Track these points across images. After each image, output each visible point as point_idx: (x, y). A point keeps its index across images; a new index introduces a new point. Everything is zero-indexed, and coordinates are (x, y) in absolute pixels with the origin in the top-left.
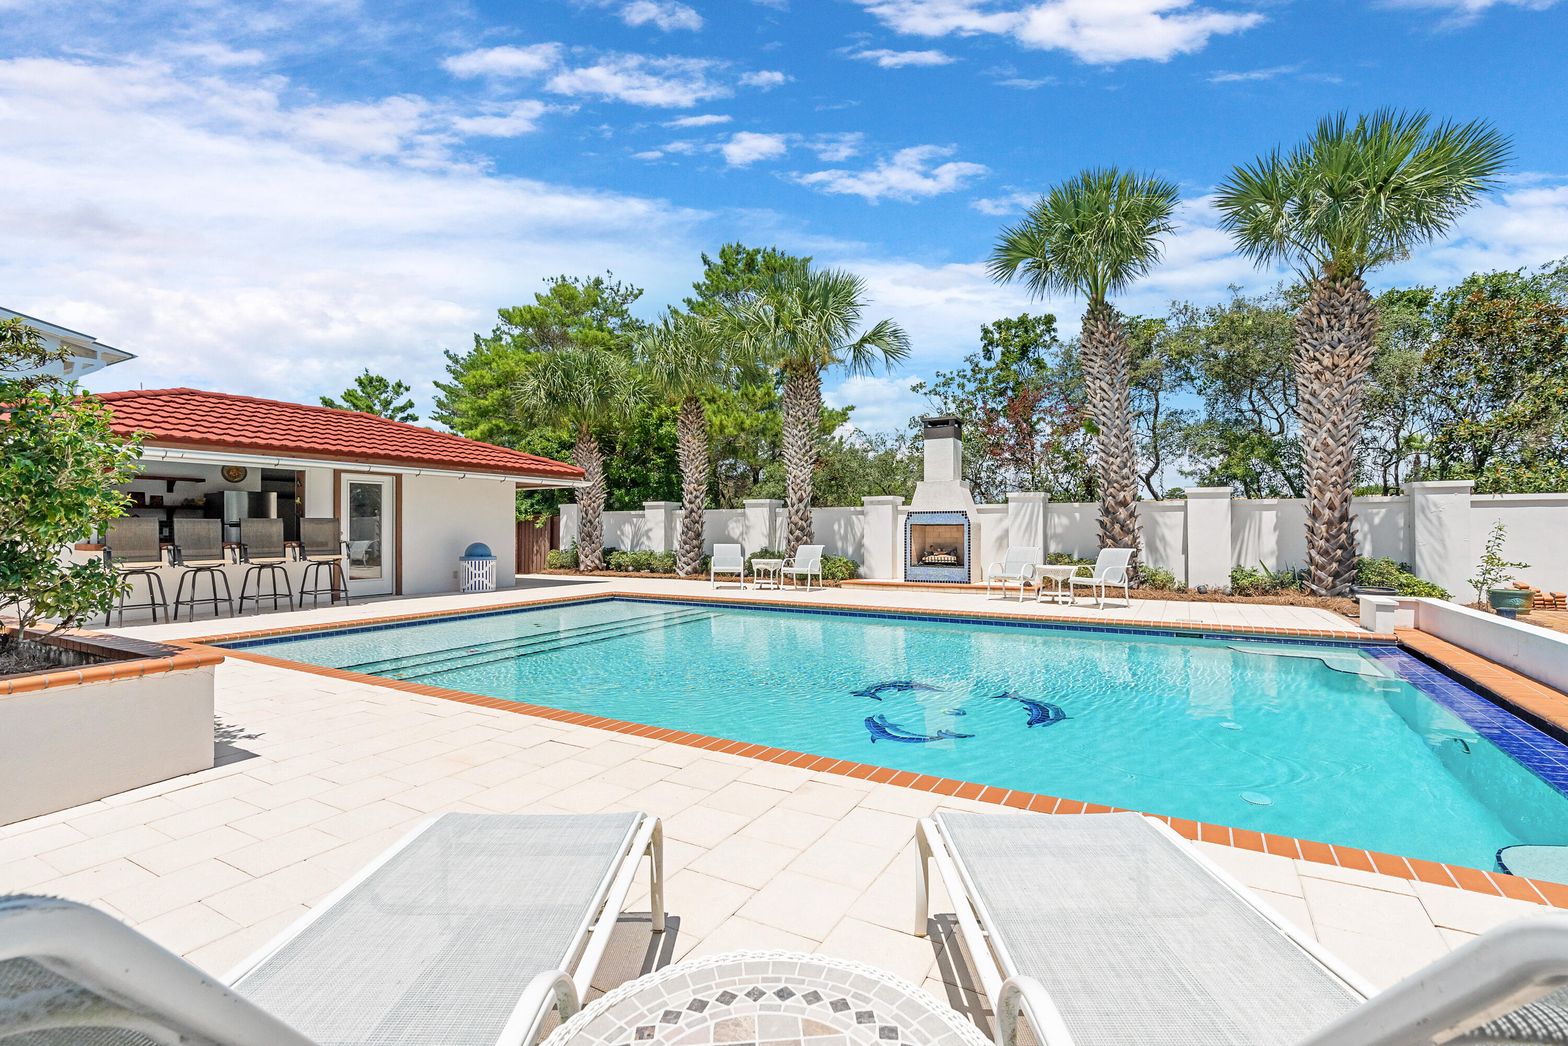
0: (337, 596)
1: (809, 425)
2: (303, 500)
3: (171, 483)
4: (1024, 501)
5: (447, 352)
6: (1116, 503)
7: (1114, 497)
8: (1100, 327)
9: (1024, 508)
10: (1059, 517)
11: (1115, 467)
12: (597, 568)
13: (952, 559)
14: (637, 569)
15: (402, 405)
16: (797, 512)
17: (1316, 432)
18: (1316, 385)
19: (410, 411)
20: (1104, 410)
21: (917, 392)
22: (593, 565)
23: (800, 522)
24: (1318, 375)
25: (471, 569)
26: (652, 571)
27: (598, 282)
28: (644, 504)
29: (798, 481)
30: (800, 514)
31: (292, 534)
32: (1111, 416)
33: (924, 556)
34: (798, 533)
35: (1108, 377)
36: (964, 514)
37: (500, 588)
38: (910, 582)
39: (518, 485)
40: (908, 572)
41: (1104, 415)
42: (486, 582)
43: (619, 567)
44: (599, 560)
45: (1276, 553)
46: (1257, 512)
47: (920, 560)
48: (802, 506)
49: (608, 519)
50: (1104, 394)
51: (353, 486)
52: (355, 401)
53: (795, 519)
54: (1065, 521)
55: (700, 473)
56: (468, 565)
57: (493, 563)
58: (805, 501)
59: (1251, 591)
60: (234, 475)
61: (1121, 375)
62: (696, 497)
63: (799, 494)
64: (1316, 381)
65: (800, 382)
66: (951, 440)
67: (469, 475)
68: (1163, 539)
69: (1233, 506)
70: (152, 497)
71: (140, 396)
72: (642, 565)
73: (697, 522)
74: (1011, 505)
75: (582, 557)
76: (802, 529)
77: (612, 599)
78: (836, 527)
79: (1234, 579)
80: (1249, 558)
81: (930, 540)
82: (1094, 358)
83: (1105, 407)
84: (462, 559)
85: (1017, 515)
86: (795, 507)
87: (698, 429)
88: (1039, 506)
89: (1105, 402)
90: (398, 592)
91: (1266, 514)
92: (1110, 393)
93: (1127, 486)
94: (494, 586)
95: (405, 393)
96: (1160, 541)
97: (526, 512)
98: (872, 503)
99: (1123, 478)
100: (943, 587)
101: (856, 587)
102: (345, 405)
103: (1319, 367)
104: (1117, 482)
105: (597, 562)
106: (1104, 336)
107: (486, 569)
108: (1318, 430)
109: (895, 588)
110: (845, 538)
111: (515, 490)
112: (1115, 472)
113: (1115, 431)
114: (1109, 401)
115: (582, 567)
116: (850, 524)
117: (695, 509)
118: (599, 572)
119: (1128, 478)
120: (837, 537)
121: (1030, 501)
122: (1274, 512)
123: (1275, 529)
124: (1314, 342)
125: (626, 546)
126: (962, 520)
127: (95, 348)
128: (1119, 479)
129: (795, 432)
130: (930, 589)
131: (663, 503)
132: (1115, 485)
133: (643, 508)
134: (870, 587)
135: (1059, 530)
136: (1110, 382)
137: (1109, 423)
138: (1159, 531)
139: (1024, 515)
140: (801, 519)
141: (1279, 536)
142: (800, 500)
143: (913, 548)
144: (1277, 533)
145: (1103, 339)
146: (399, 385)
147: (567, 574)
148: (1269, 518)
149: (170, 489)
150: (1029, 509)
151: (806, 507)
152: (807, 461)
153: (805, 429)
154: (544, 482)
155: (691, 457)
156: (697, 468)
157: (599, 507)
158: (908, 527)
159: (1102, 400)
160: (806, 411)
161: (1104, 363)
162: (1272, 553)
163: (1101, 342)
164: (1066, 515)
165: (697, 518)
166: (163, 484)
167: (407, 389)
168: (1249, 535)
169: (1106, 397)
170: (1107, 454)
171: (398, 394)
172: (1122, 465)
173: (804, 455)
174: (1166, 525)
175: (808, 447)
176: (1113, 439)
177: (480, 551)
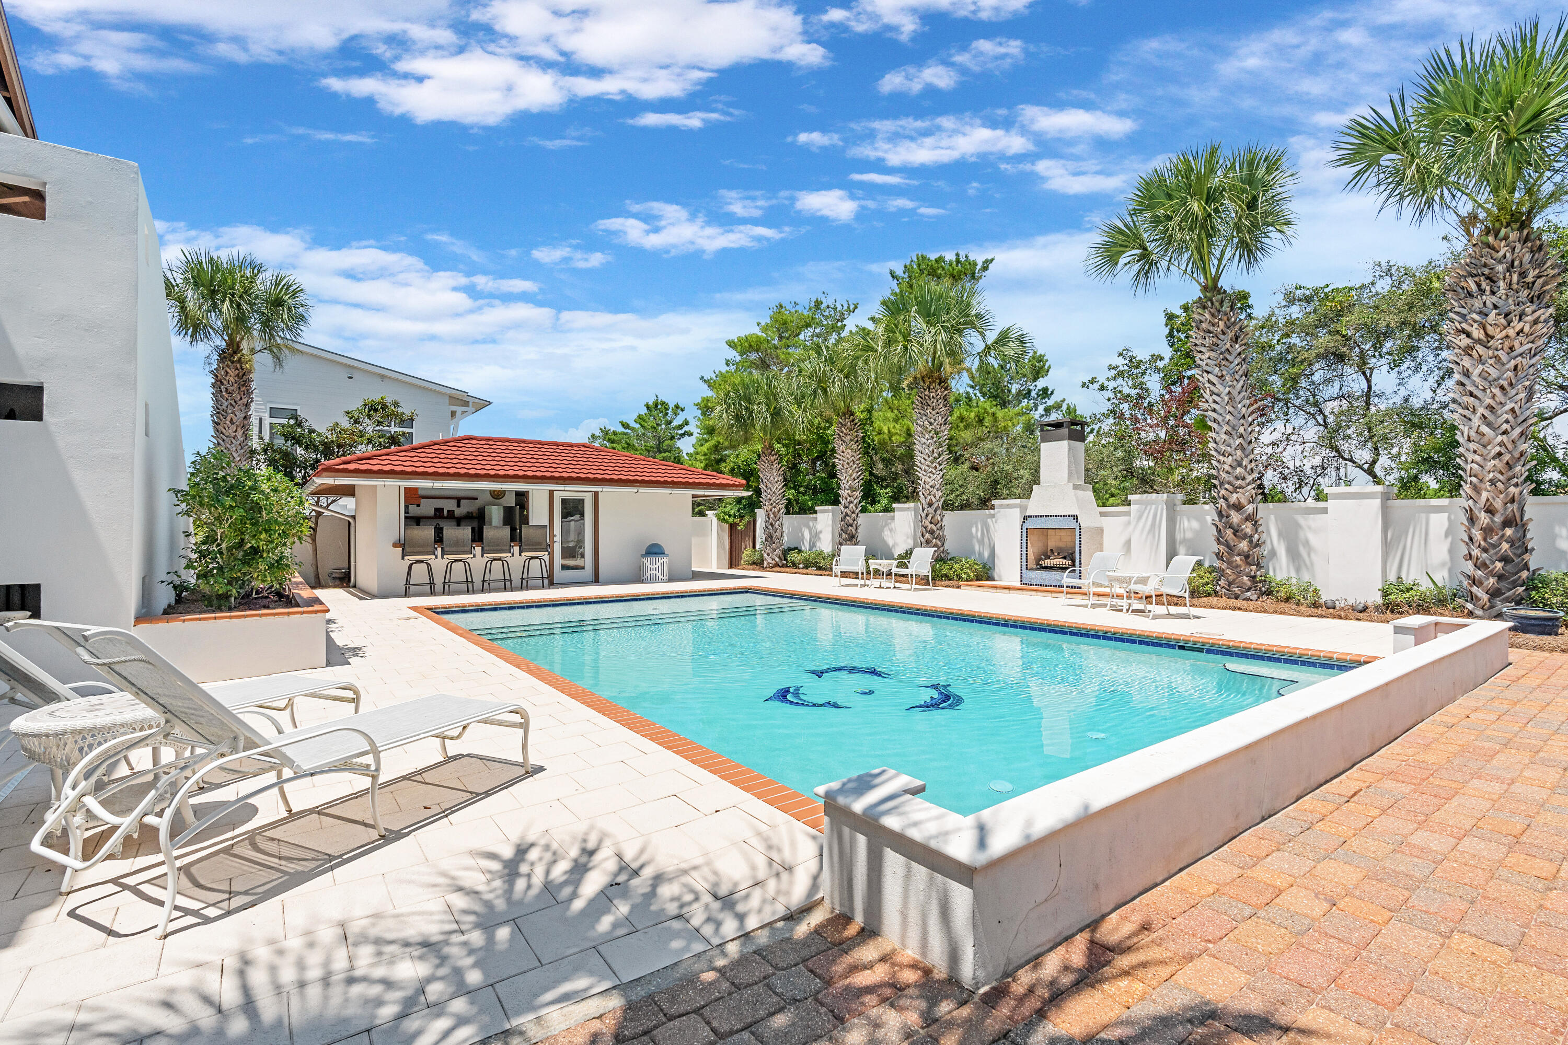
0: (550, 582)
1: (937, 433)
2: (528, 512)
3: (459, 500)
4: (1147, 504)
5: (702, 378)
6: (1229, 506)
7: (1226, 499)
8: (1207, 316)
9: (1147, 511)
10: (1189, 520)
11: (1227, 467)
12: (777, 565)
13: (1066, 563)
14: (806, 567)
15: (680, 423)
16: (927, 515)
17: (1470, 420)
18: (1466, 362)
19: (686, 428)
20: (1214, 406)
21: (1088, 388)
22: (773, 562)
23: (930, 526)
24: (1468, 351)
25: (648, 564)
26: (820, 568)
27: (818, 304)
28: (817, 508)
29: (928, 487)
30: (929, 518)
31: (515, 537)
32: (1221, 411)
33: (1041, 559)
34: (927, 536)
35: (1217, 369)
36: (1075, 517)
37: (671, 580)
38: (1026, 586)
39: (694, 496)
40: (1024, 576)
41: (1214, 410)
42: (659, 574)
43: (795, 565)
44: (780, 558)
45: (1449, 565)
46: (1423, 515)
47: (1037, 563)
48: (931, 510)
49: (789, 523)
50: (1213, 388)
51: (564, 501)
52: (643, 423)
53: (927, 523)
54: (1195, 525)
55: (854, 479)
56: (645, 560)
57: (665, 559)
58: (935, 505)
59: (1406, 608)
60: (497, 495)
61: (1233, 365)
62: (851, 502)
63: (929, 498)
64: (1466, 358)
65: (927, 393)
66: (1065, 442)
67: (642, 490)
68: (1307, 543)
69: (1385, 510)
70: (448, 511)
71: (435, 444)
72: (811, 563)
73: (851, 525)
74: (1134, 507)
75: (765, 555)
76: (932, 532)
77: (747, 592)
78: (974, 530)
79: (1385, 594)
80: (1412, 570)
81: (1051, 545)
82: (1203, 349)
83: (1215, 402)
84: (643, 556)
85: (1140, 518)
86: (925, 511)
87: (851, 440)
88: (1162, 509)
89: (1214, 397)
90: (596, 580)
91: (1434, 517)
92: (1219, 386)
93: (1241, 487)
94: (667, 578)
95: (681, 413)
96: (1304, 546)
97: (735, 516)
98: (1001, 506)
99: (1237, 478)
100: (1051, 592)
101: (974, 588)
102: (637, 426)
103: (1468, 341)
104: (1229, 483)
105: (777, 559)
106: (1213, 325)
107: (659, 564)
108: (1472, 417)
109: (1007, 591)
110: (981, 542)
111: (691, 499)
112: (1228, 472)
113: (1226, 427)
114: (1218, 395)
115: (765, 565)
116: (986, 527)
117: (849, 513)
118: (778, 569)
119: (1244, 479)
120: (975, 541)
121: (1152, 504)
122: (1446, 515)
123: (1446, 536)
124: (1464, 311)
125: (805, 547)
126: (1073, 524)
127: (468, 399)
128: (1232, 479)
129: (924, 440)
130: (1039, 593)
131: (830, 507)
132: (1227, 486)
133: (816, 512)
134: (986, 589)
135: (1189, 535)
136: (1219, 375)
137: (1220, 419)
138: (1302, 535)
139: (1147, 517)
140: (931, 523)
141: (1451, 544)
142: (930, 505)
143: (1030, 551)
144: (1450, 539)
145: (1211, 328)
146: (677, 407)
147: (753, 569)
148: (1439, 522)
149: (459, 506)
150: (1152, 511)
151: (935, 511)
152: (936, 468)
153: (932, 438)
154: (707, 493)
155: (846, 466)
156: (851, 476)
157: (779, 511)
158: (1024, 531)
159: (1212, 393)
160: (932, 420)
161: (1213, 354)
162: (1443, 564)
163: (1209, 332)
164: (1197, 519)
165: (851, 522)
166: (454, 502)
167: (683, 410)
168: (1413, 543)
169: (1216, 390)
170: (1219, 453)
171: (676, 414)
172: (1235, 464)
173: (932, 463)
174: (1310, 528)
175: (936, 455)
176: (1224, 437)
177: (655, 550)
